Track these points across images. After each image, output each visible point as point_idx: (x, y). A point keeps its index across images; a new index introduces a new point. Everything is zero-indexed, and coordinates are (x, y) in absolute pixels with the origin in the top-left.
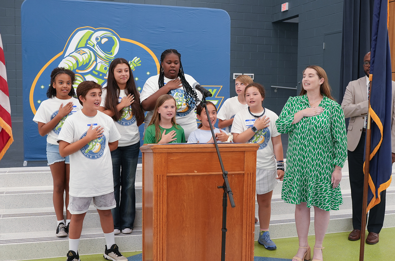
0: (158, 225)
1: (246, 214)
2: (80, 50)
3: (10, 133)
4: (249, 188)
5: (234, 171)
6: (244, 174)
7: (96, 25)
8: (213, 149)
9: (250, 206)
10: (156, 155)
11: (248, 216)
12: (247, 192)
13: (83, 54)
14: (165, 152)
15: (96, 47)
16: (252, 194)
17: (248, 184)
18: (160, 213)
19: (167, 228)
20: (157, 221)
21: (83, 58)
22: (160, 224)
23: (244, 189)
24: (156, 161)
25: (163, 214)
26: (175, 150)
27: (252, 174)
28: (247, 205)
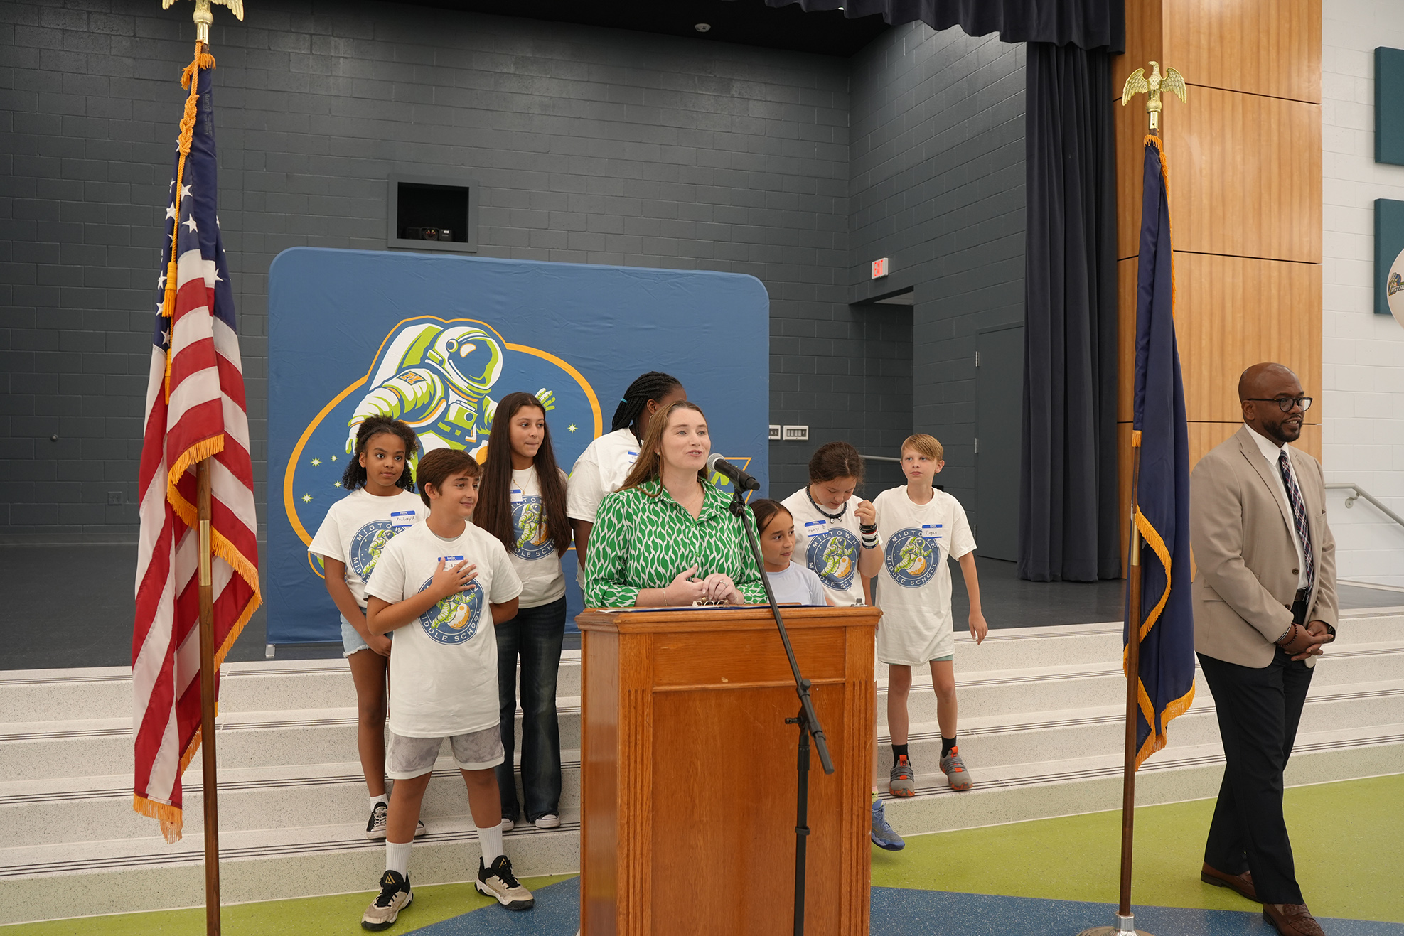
0: (632, 818)
1: (850, 786)
2: (407, 373)
3: (255, 584)
4: (856, 719)
5: (819, 678)
6: (844, 684)
7: (448, 313)
8: (768, 622)
9: (859, 765)
10: (627, 638)
11: (855, 793)
12: (853, 729)
13: (415, 382)
14: (648, 630)
15: (446, 365)
16: (864, 734)
17: (853, 710)
18: (635, 787)
19: (653, 827)
20: (629, 808)
21: (415, 393)
22: (635, 815)
23: (845, 723)
24: (627, 654)
25: (642, 790)
26: (674, 628)
27: (863, 683)
28: (852, 763)
